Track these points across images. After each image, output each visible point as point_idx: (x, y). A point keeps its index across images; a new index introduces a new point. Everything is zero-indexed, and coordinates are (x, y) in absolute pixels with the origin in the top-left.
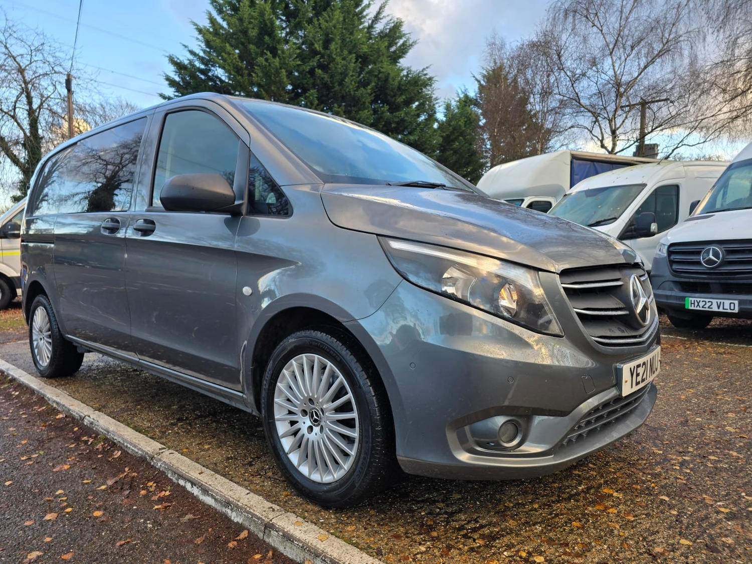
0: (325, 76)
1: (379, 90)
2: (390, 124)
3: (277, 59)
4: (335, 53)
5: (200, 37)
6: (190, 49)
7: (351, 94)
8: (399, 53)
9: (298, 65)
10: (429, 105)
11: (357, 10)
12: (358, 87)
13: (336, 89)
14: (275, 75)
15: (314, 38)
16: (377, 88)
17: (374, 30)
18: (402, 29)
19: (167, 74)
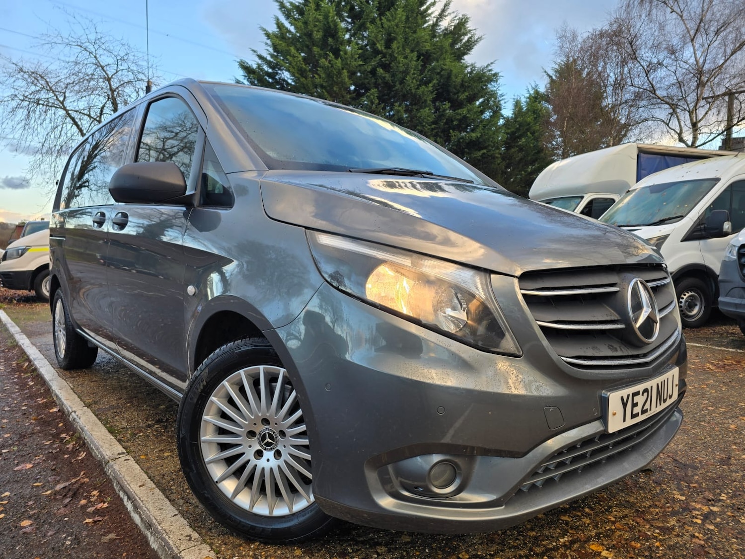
0: (387, 75)
1: (441, 88)
2: (452, 121)
3: (339, 60)
4: (397, 51)
5: (269, 42)
6: (258, 54)
7: (412, 93)
8: (464, 49)
9: (360, 65)
10: (494, 102)
11: (422, 8)
12: (419, 86)
13: (397, 88)
14: (337, 76)
15: (376, 37)
16: (439, 85)
17: (438, 28)
18: (467, 26)
19: (238, 78)
